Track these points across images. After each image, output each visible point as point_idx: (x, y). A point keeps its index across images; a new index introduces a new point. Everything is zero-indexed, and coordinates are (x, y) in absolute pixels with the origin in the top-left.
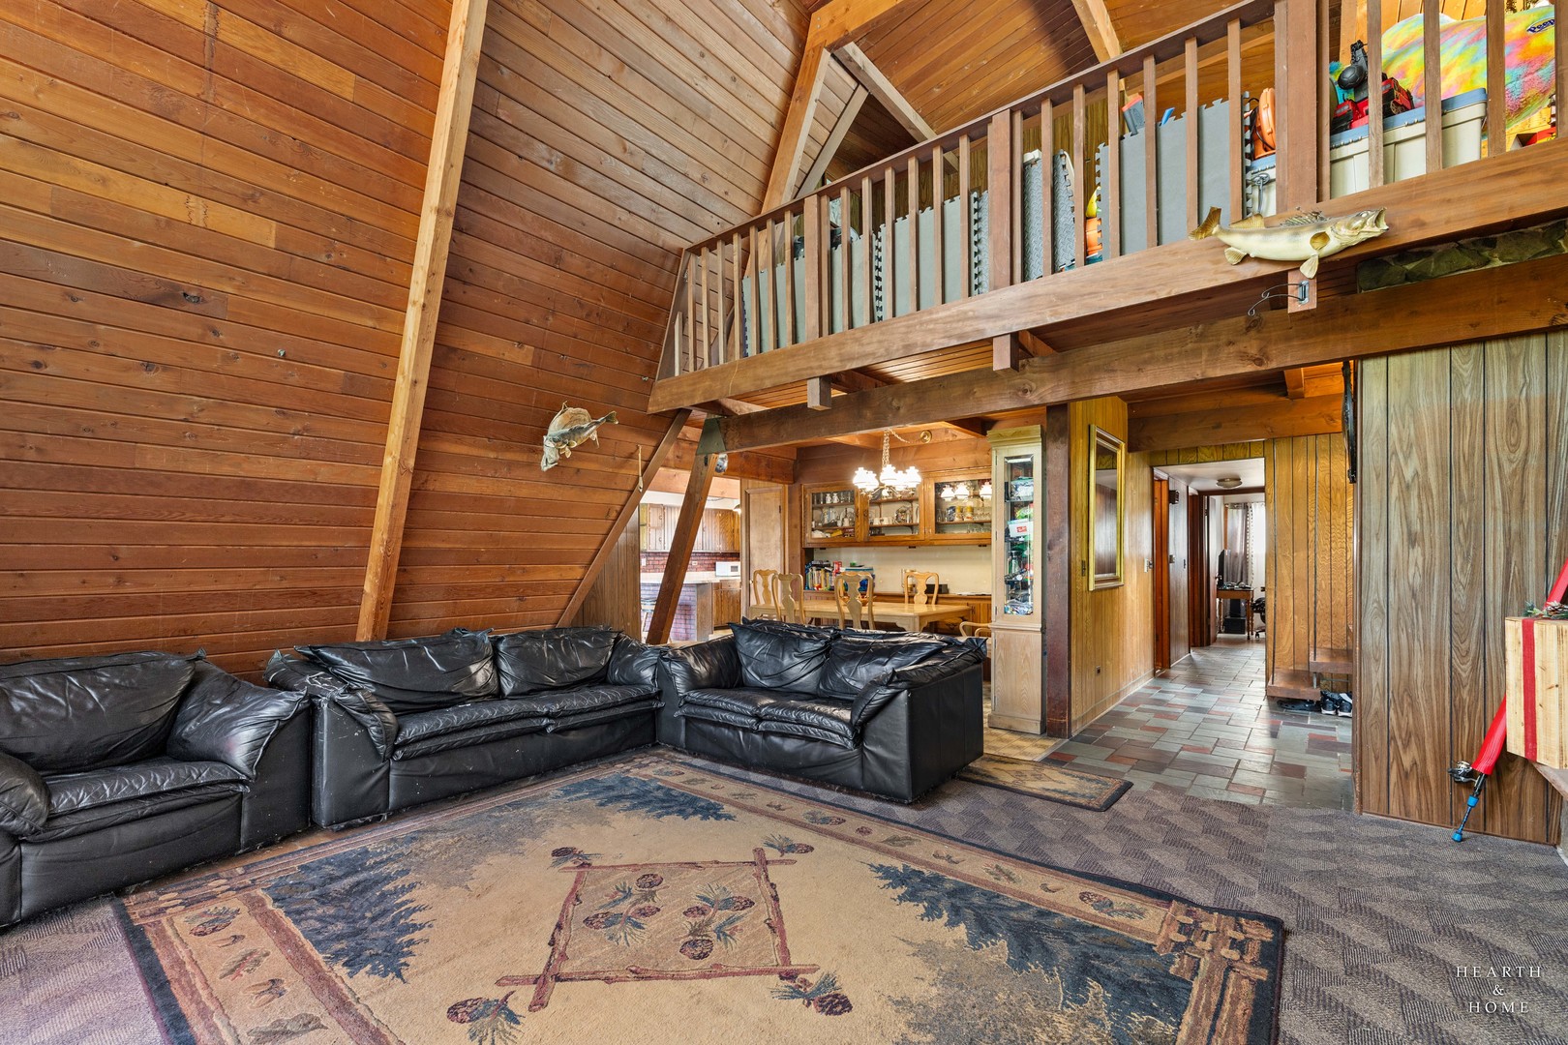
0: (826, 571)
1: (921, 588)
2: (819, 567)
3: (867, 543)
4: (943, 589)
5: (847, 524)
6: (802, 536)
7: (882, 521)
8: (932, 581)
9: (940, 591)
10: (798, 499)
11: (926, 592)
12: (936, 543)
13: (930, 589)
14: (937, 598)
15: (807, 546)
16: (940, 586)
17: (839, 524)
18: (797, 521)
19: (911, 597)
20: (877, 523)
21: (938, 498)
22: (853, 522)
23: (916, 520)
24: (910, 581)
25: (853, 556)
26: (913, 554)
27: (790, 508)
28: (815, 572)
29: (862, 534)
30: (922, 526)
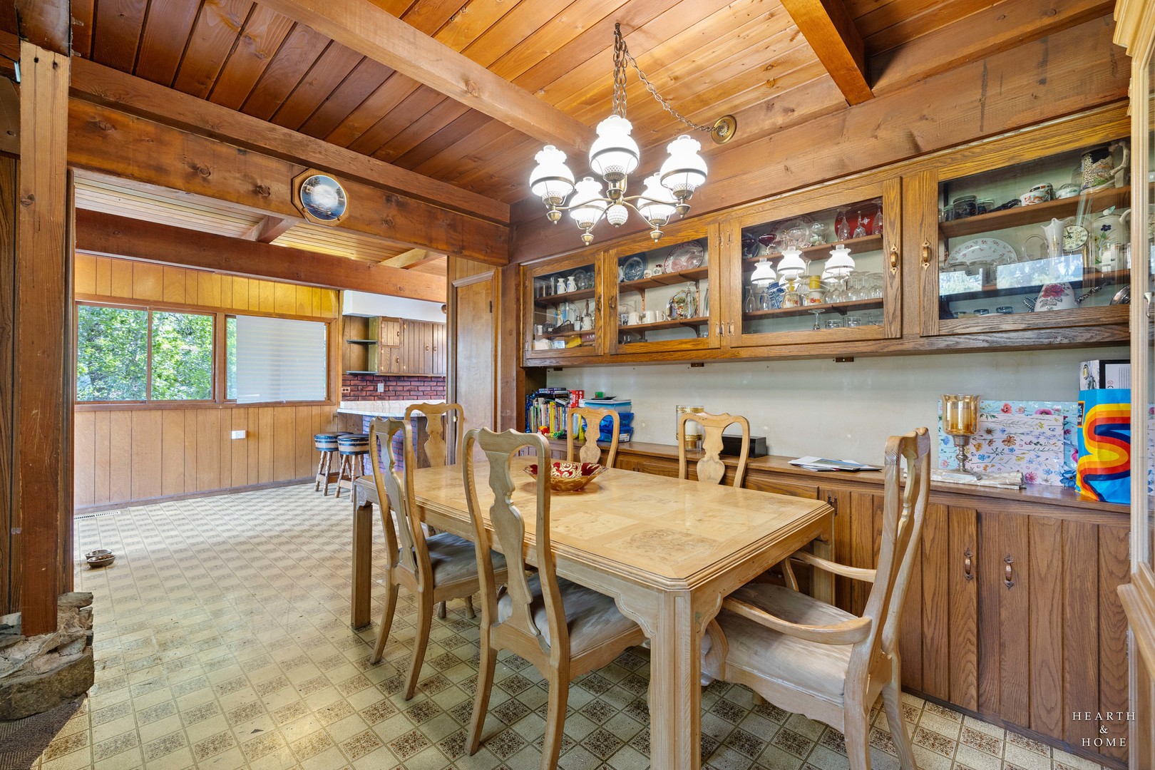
0: (558, 405)
1: (713, 445)
2: (549, 397)
3: (615, 359)
4: (758, 449)
5: (587, 325)
6: (519, 348)
7: (642, 318)
8: (733, 431)
9: (752, 453)
10: (513, 287)
11: (723, 455)
12: (744, 353)
13: (731, 447)
14: (747, 471)
15: (531, 364)
16: (752, 441)
17: (577, 328)
18: (511, 324)
19: (691, 463)
20: (633, 321)
21: (746, 283)
22: (594, 323)
23: (703, 313)
24: (691, 429)
25: (597, 380)
26: (697, 376)
27: (504, 305)
28: (542, 407)
29: (606, 341)
30: (714, 322)
